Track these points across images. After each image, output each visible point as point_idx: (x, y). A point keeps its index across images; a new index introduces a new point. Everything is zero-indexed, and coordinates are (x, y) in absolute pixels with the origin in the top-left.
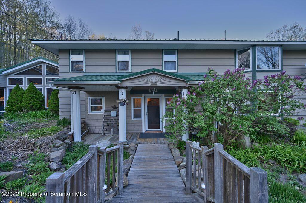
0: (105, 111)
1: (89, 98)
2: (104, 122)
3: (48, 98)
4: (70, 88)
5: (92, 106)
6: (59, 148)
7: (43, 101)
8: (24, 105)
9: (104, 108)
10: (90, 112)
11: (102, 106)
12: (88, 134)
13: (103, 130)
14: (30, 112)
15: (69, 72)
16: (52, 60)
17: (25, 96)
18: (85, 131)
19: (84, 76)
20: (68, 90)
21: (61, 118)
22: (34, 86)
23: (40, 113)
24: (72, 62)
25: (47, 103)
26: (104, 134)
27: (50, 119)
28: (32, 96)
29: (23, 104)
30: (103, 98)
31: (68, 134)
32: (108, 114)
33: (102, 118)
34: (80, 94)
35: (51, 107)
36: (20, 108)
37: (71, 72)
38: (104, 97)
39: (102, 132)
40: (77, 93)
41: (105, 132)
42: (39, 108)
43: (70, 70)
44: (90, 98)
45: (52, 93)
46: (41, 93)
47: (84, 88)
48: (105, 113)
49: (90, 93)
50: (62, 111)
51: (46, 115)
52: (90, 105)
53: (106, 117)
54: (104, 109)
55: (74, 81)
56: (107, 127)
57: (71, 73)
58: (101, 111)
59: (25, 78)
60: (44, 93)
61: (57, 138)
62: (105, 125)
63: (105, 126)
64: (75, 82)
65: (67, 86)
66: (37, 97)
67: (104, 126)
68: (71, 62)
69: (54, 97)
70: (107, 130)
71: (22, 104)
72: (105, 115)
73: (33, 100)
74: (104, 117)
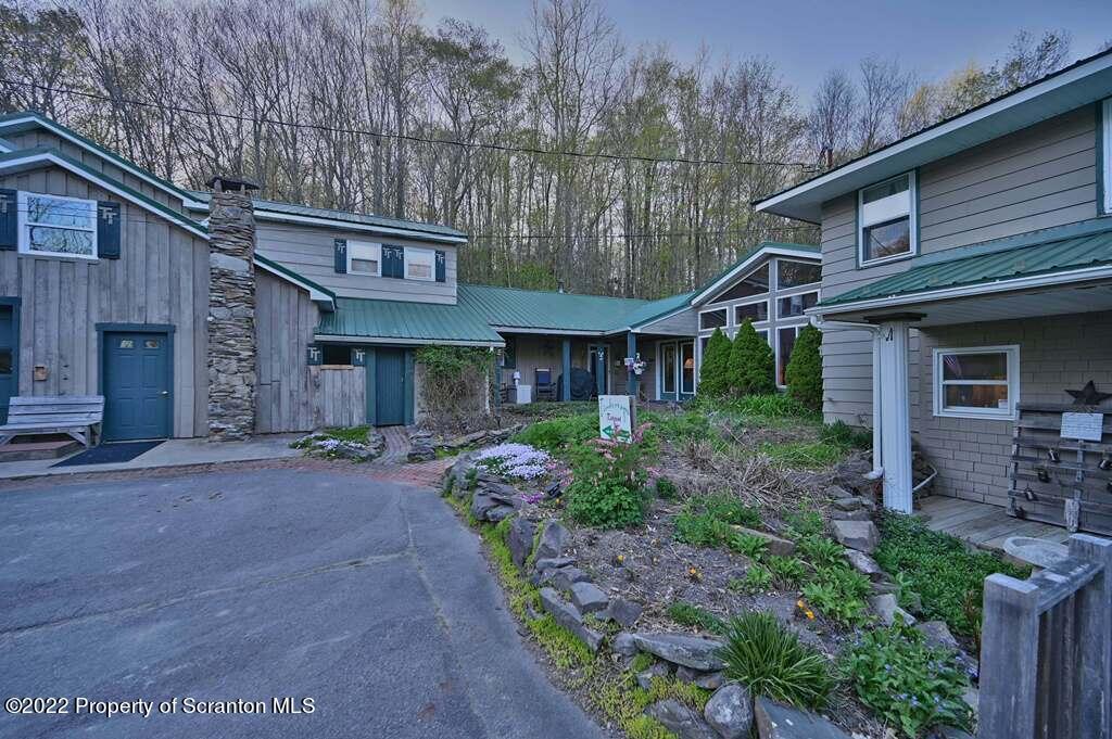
0: (1024, 411)
1: (935, 352)
2: (1016, 457)
3: (785, 358)
4: (872, 320)
5: (948, 386)
6: (850, 514)
7: (771, 368)
8: (733, 378)
9: (1015, 397)
10: (938, 408)
11: (1006, 386)
12: (930, 495)
13: (1010, 493)
14: (746, 398)
15: (854, 267)
16: (798, 243)
17: (732, 356)
18: (921, 481)
19: (913, 270)
20: (864, 329)
21: (829, 420)
22: (751, 326)
23: (768, 401)
24: (867, 231)
25: (783, 372)
26: (1021, 515)
27: (797, 423)
28: (748, 353)
29: (731, 376)
30: (1013, 353)
31: (865, 476)
32: (1041, 427)
33: (1009, 441)
34: (908, 338)
35: (795, 385)
36: (725, 386)
37: (861, 266)
38: (1017, 348)
39: (1007, 503)
40: (898, 335)
41: (1027, 507)
42: (763, 387)
43: (857, 261)
44: (938, 355)
45: (795, 343)
46: (767, 345)
47: (925, 315)
48: (1021, 418)
49: (940, 333)
50: (830, 400)
51: (784, 407)
52: (942, 382)
53: (1026, 435)
54: (1017, 399)
55: (891, 295)
56: (1036, 486)
57: (862, 269)
58: (997, 406)
59: (731, 307)
60: (774, 342)
61: (836, 481)
62: (1020, 471)
63: (1023, 477)
64: (894, 297)
65: (860, 316)
66: (759, 355)
67: (1016, 478)
68: (864, 229)
69: (804, 354)
70: (1035, 498)
71: (727, 375)
72: (1020, 428)
73: (749, 365)
74: (1016, 435)
